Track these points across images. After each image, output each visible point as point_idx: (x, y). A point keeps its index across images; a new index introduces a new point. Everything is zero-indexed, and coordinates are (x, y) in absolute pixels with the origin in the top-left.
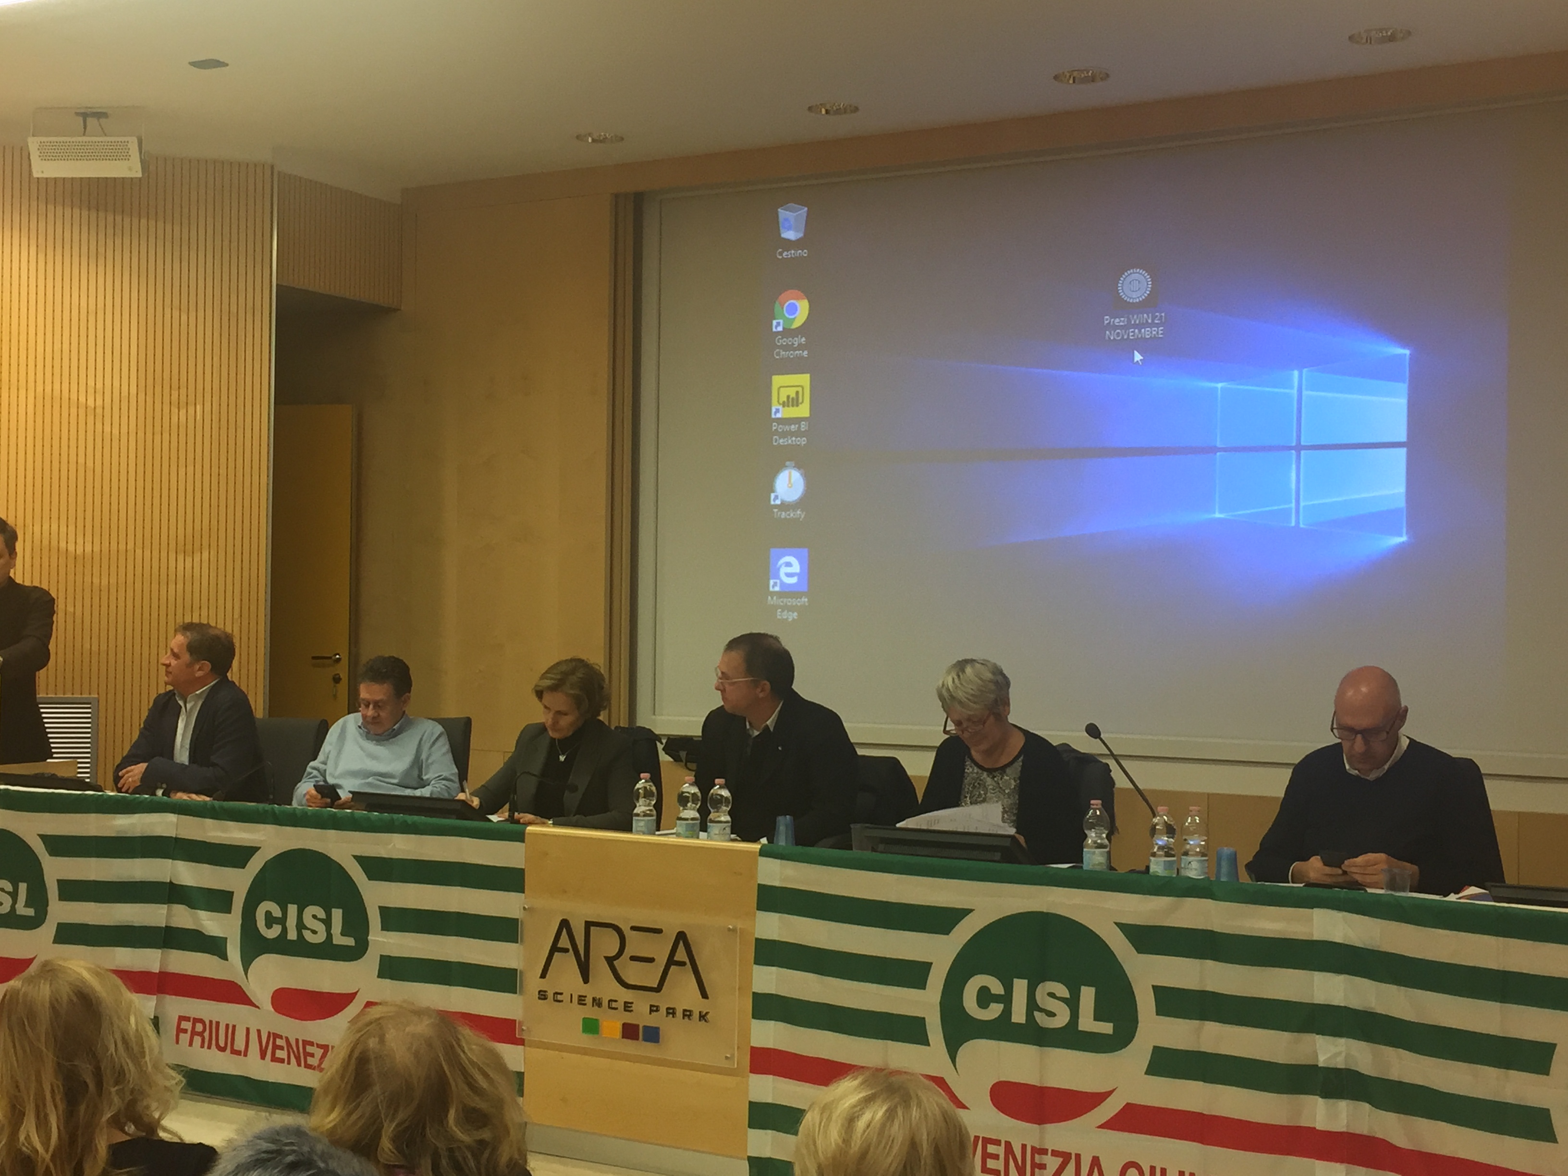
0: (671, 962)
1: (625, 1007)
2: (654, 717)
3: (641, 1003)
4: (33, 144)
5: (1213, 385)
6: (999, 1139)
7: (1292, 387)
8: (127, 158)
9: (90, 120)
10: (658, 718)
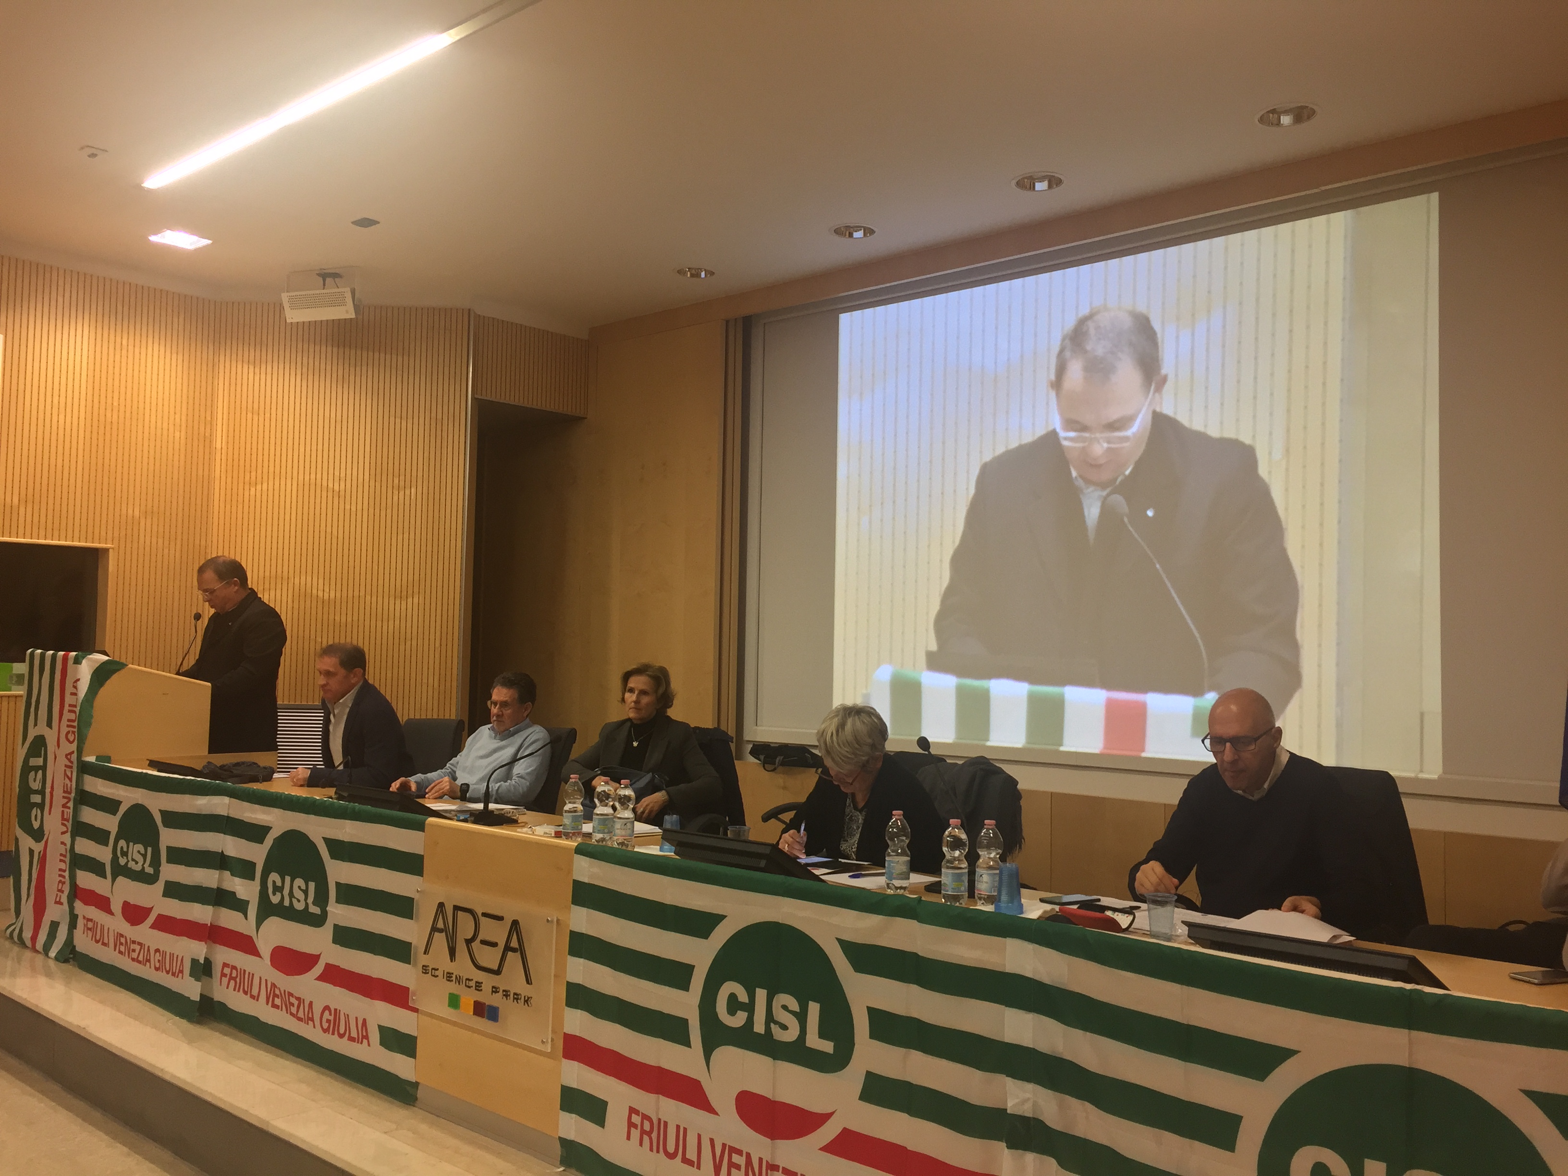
0: (508, 948)
1: (476, 986)
2: (756, 727)
3: (488, 981)
4: (285, 297)
6: (742, 1149)
8: (344, 304)
9: (328, 280)
10: (758, 728)
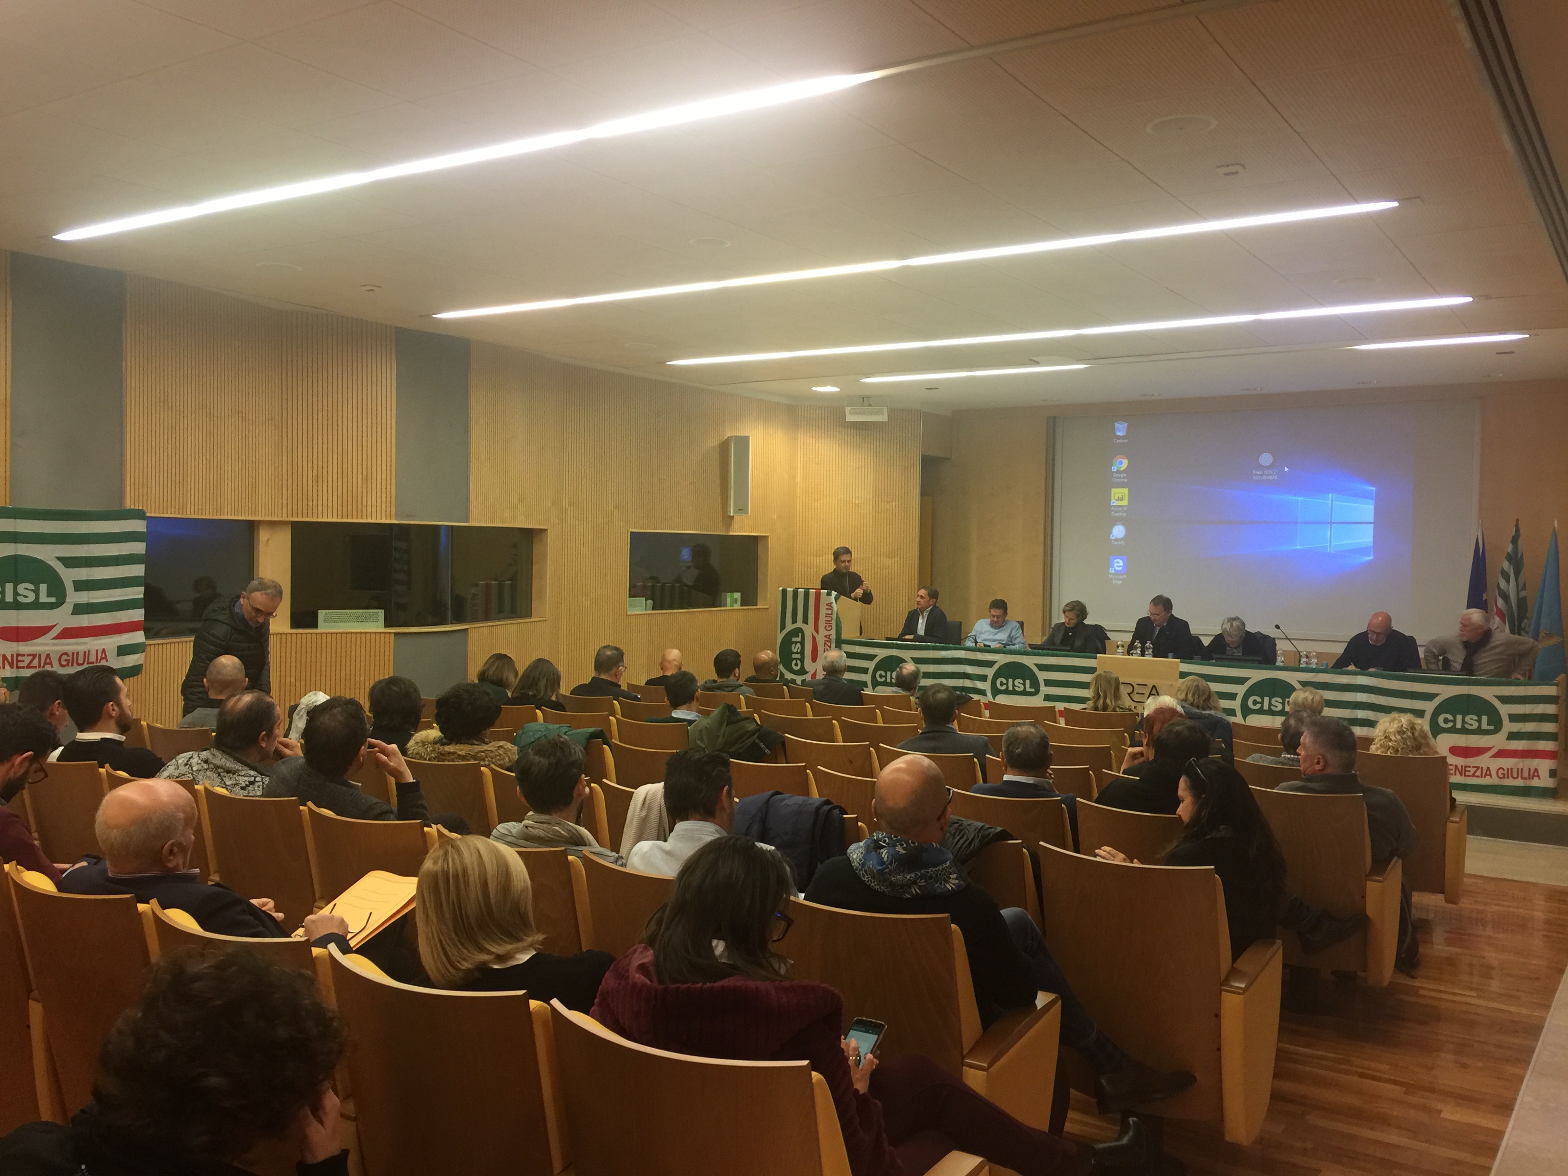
0: (1151, 694)
4: (848, 409)
5: (1296, 498)
7: (1329, 500)
8: (883, 414)
9: (865, 401)
